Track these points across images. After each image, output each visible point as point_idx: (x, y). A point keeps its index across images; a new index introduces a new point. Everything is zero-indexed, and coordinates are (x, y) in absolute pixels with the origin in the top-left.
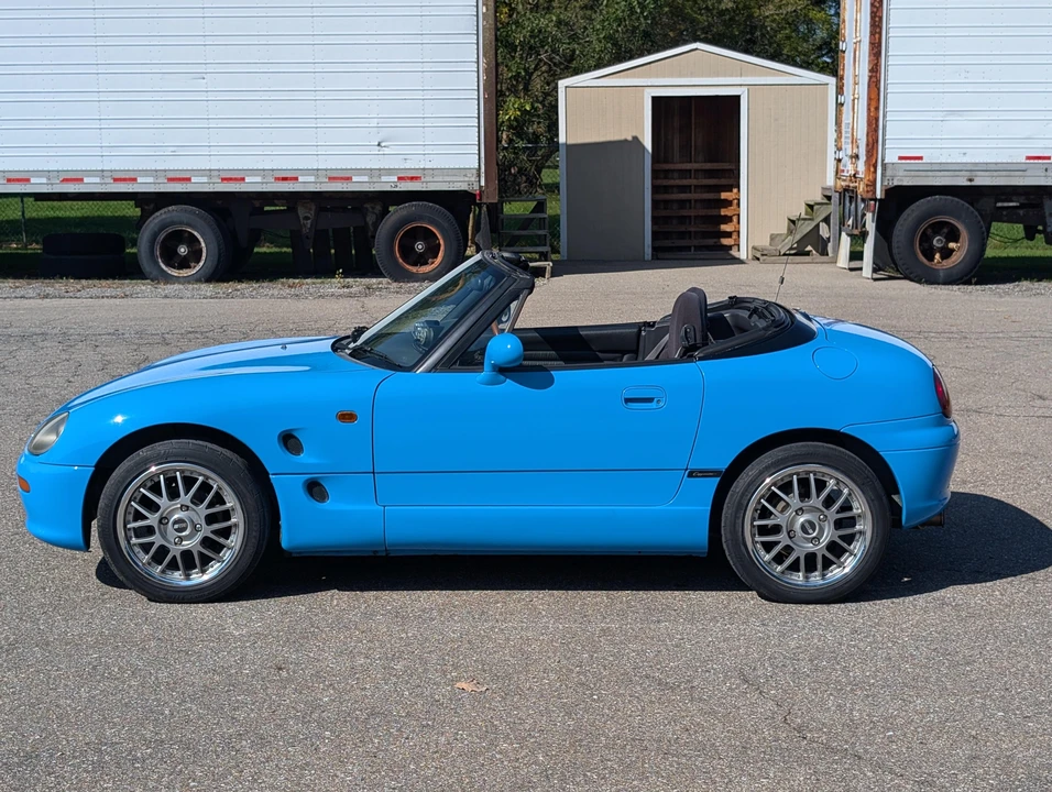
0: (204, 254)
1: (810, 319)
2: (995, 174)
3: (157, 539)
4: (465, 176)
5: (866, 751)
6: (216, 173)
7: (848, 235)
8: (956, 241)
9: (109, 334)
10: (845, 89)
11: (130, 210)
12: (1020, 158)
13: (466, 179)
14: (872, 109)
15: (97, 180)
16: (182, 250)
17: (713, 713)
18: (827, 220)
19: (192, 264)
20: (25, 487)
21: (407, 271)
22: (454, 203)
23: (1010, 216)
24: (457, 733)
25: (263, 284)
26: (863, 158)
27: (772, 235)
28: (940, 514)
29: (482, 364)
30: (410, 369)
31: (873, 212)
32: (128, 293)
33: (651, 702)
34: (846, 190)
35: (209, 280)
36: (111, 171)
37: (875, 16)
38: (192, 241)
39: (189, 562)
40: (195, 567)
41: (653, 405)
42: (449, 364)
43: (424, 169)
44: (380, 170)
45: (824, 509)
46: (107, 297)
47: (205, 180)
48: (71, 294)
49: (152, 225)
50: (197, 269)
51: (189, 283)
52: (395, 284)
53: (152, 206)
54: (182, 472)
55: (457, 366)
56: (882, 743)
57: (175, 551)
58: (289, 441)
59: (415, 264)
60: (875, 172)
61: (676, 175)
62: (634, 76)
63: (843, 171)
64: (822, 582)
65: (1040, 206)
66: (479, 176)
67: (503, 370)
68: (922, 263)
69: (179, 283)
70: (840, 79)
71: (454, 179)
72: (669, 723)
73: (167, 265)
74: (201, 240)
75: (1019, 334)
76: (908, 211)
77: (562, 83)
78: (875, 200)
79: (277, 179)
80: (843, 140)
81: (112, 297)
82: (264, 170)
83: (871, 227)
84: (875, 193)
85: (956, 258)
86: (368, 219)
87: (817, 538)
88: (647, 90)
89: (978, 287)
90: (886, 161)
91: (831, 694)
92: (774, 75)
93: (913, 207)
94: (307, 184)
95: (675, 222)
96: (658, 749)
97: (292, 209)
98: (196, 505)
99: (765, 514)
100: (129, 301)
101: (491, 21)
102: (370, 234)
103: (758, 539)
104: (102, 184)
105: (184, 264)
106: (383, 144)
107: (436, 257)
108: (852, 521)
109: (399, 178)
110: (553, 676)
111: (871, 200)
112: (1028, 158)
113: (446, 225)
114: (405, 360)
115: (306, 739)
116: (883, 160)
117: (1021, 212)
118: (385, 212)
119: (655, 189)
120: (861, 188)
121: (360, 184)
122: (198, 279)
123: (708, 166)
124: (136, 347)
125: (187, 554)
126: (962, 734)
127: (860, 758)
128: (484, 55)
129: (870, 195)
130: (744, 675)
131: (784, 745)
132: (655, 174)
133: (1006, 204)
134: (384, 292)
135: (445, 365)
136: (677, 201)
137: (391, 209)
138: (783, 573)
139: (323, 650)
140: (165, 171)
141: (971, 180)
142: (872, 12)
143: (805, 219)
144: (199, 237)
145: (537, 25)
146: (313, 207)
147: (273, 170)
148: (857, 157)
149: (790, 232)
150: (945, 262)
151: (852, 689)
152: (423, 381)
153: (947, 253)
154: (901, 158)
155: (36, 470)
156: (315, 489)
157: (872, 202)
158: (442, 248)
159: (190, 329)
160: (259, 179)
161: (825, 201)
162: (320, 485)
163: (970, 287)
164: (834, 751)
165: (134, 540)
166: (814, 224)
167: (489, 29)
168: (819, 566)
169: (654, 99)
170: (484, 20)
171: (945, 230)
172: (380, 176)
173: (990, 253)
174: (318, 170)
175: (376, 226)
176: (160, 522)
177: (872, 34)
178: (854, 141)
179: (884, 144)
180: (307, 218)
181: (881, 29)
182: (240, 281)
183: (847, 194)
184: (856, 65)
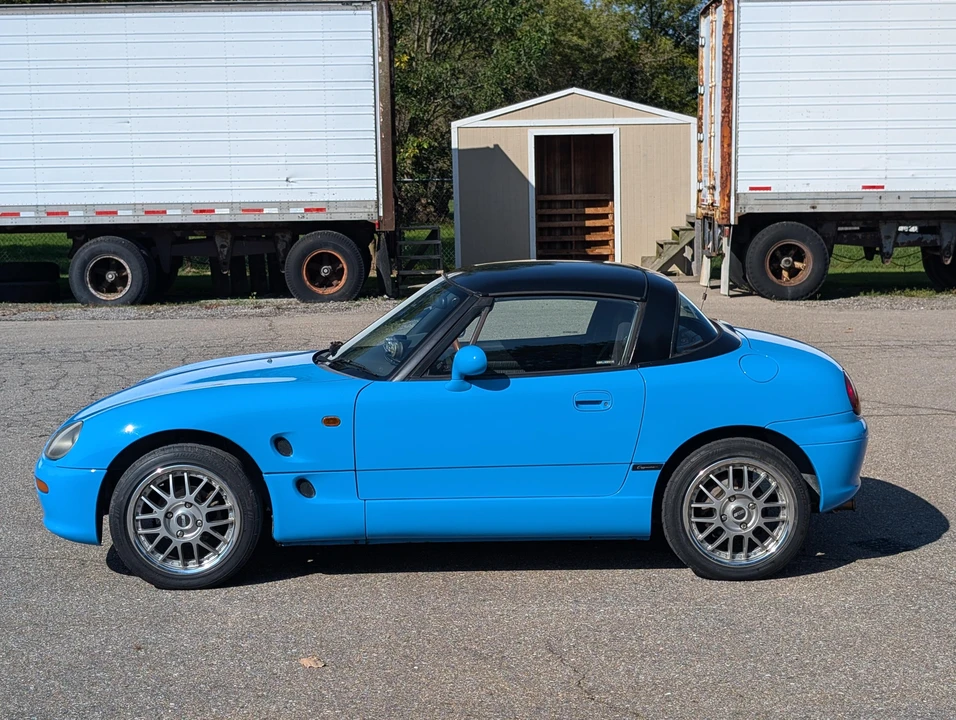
0: (130, 280)
1: (734, 331)
2: (835, 201)
3: (162, 532)
4: (365, 207)
5: (644, 709)
6: (140, 207)
7: (708, 257)
8: (801, 261)
9: (35, 353)
10: (703, 127)
11: (62, 239)
12: (856, 187)
13: (367, 210)
14: (726, 146)
15: (32, 214)
16: (110, 276)
17: (517, 679)
18: (691, 244)
19: (119, 288)
20: (43, 487)
21: (314, 292)
22: (356, 232)
23: (850, 239)
24: (287, 702)
25: (182, 306)
26: (718, 189)
27: (643, 258)
28: (852, 500)
29: (450, 373)
30: (386, 378)
31: (728, 237)
32: (59, 315)
33: (465, 671)
34: (706, 217)
35: (133, 303)
36: (45, 206)
37: (727, 63)
38: (120, 268)
39: (187, 553)
40: (193, 557)
41: (601, 406)
42: (421, 373)
43: (328, 202)
44: (288, 202)
45: (754, 498)
46: (40, 319)
47: (130, 213)
48: (7, 317)
49: (82, 254)
50: (124, 293)
51: (116, 306)
52: (303, 305)
53: (83, 237)
54: (189, 473)
55: (427, 375)
56: (660, 702)
57: (177, 543)
58: (281, 444)
59: (321, 286)
60: (729, 201)
61: (558, 205)
62: (519, 118)
63: (703, 200)
64: (745, 562)
65: (875, 229)
66: (378, 207)
67: (468, 378)
68: (772, 281)
69: (107, 306)
70: (700, 119)
71: (356, 210)
72: (477, 688)
73: (97, 289)
74: (127, 267)
75: (851, 344)
76: (759, 235)
77: (455, 124)
78: (730, 226)
79: (196, 211)
80: (703, 173)
81: (44, 319)
82: (183, 204)
83: (726, 249)
84: (729, 220)
85: (802, 277)
86: (279, 246)
87: (746, 523)
88: (530, 130)
89: (822, 302)
90: (738, 192)
91: (623, 661)
92: (643, 116)
93: (764, 231)
94: (222, 215)
95: (558, 246)
96: (463, 711)
97: (211, 238)
98: (199, 503)
99: (701, 497)
100: (59, 323)
101: (387, 70)
102: (280, 260)
103: (694, 519)
104: (36, 218)
105: (112, 288)
106: (291, 180)
107: (340, 279)
108: (776, 511)
109: (306, 210)
110: (381, 650)
111: (726, 225)
112: (864, 187)
113: (348, 251)
114: (382, 370)
115: (152, 709)
116: (736, 191)
117: (860, 235)
118: (295, 239)
119: (540, 218)
120: (717, 216)
121: (271, 215)
122: (124, 302)
123: (586, 197)
124: (58, 364)
125: (187, 547)
126: (731, 692)
127: (638, 715)
128: (381, 100)
129: (725, 222)
130: (550, 646)
131: (574, 706)
132: (539, 204)
133: (846, 229)
134: (292, 312)
135: (418, 374)
136: (559, 228)
137: (301, 236)
138: (713, 551)
139: (181, 631)
140: (94, 205)
141: (813, 208)
142: (724, 60)
143: (672, 243)
144: (125, 264)
145: (433, 72)
146: (229, 236)
147: (192, 204)
148: (714, 188)
149: (659, 255)
150: (792, 281)
151: (642, 656)
152: (400, 389)
153: (794, 272)
154: (751, 189)
155: (54, 473)
156: (303, 486)
157: (727, 228)
158: (346, 272)
159: (110, 348)
160: (179, 212)
161: (690, 227)
162: (307, 481)
163: (815, 302)
164: (616, 710)
165: (140, 531)
166: (679, 248)
167: (385, 77)
168: (745, 549)
169: (537, 137)
170: (380, 68)
171: (793, 252)
172: (288, 208)
173: (831, 271)
174: (232, 203)
175: (286, 252)
176: (166, 516)
177: (724, 79)
178: (711, 174)
179: (736, 177)
180: (223, 246)
181: (732, 74)
182: (162, 303)
183: (707, 219)
184: (711, 105)
